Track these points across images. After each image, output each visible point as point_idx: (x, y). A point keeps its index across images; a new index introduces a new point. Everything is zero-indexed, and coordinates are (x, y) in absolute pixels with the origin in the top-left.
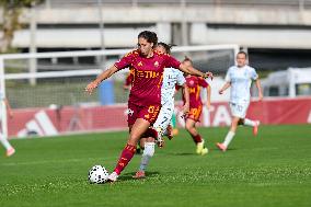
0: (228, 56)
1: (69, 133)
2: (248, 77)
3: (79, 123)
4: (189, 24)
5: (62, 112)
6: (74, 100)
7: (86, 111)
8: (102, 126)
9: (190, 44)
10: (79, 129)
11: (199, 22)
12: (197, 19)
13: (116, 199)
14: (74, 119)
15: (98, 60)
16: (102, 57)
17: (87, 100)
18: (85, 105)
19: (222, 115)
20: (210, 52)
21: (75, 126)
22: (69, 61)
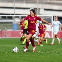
0: (50, 18)
1: (4, 38)
2: (58, 24)
3: (7, 35)
4: (39, 9)
5: (2, 32)
6: (6, 29)
7: (9, 32)
8: (13, 36)
9: (39, 14)
10: (7, 37)
11: (42, 9)
12: (42, 8)
13: (16, 57)
14: (5, 34)
15: (13, 18)
16: (14, 17)
17: (9, 29)
18: (9, 30)
19: (47, 35)
20: (45, 17)
21: (6, 36)
22: (5, 17)
